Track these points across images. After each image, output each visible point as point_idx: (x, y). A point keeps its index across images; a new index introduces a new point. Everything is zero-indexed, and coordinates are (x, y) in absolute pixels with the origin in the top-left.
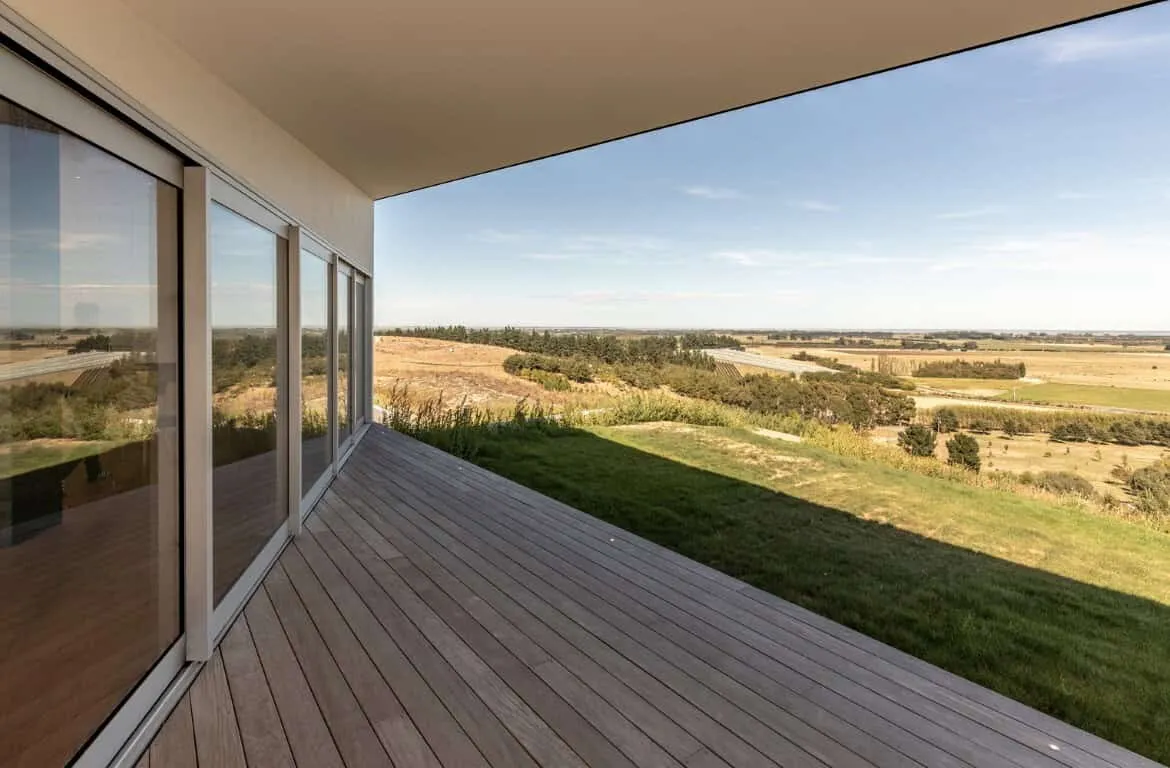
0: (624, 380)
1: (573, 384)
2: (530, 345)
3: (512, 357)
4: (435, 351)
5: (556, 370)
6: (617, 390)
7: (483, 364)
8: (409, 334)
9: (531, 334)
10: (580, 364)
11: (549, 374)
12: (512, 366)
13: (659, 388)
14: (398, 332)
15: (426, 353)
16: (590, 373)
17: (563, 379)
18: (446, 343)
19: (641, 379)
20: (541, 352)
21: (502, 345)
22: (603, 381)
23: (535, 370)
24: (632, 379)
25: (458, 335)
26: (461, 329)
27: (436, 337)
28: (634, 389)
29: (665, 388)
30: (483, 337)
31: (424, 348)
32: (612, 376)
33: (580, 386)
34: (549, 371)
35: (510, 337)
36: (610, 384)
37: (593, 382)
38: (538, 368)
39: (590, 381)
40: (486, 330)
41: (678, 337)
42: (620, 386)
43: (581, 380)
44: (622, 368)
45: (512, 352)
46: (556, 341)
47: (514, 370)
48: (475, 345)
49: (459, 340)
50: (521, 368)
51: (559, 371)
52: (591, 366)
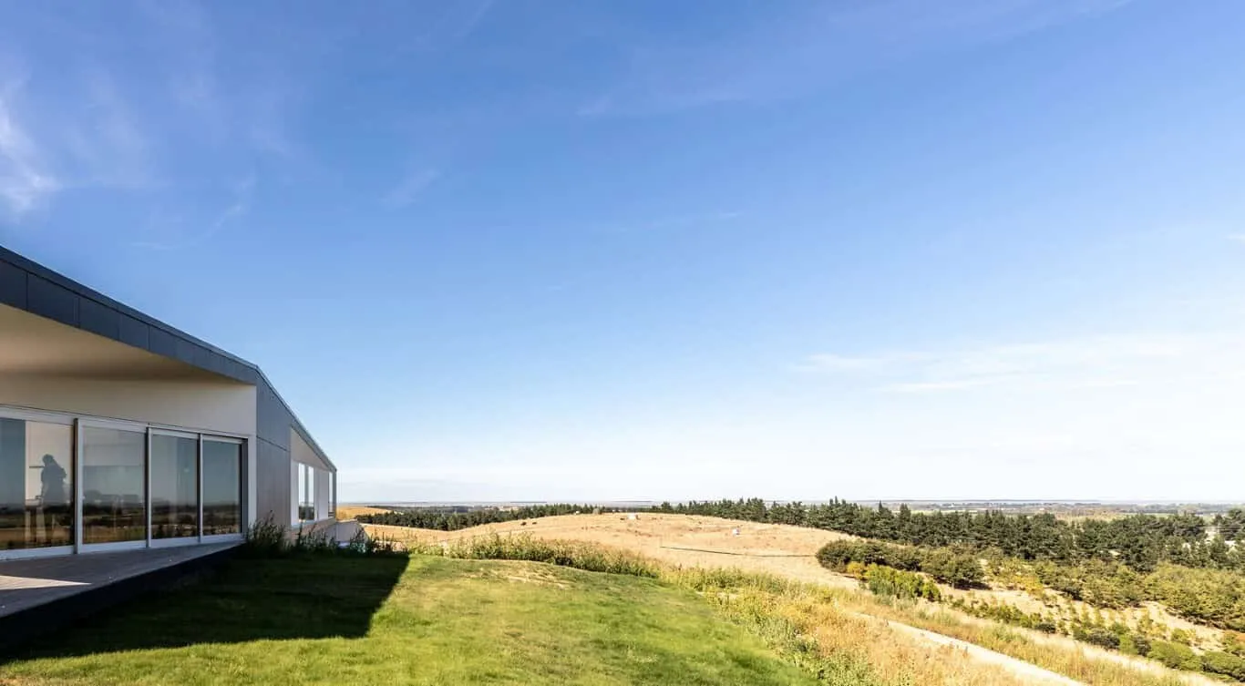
0: (1057, 589)
1: (945, 590)
2: (874, 527)
3: (831, 545)
4: (713, 534)
5: (913, 565)
6: (1040, 604)
7: (785, 553)
8: (681, 510)
9: (876, 510)
10: (961, 558)
11: (899, 572)
12: (834, 558)
13: (1137, 606)
14: (667, 508)
15: (700, 535)
16: (982, 574)
17: (926, 580)
18: (729, 523)
19: (1093, 588)
20: (895, 538)
21: (823, 527)
22: (1011, 588)
23: (874, 565)
24: (1073, 588)
25: (755, 511)
26: (759, 504)
27: (720, 514)
28: (1078, 605)
29: (1154, 610)
30: (793, 515)
31: (697, 530)
32: (1031, 582)
33: (959, 594)
34: (900, 567)
35: (839, 516)
36: (1025, 594)
37: (988, 588)
38: (880, 562)
39: (980, 586)
40: (797, 505)
41: (1208, 519)
42: (1045, 598)
43: (962, 585)
44: (1051, 568)
45: (833, 537)
46: (923, 520)
47: (835, 564)
48: (776, 525)
49: (754, 519)
50: (847, 561)
51: (919, 569)
52: (983, 562)
